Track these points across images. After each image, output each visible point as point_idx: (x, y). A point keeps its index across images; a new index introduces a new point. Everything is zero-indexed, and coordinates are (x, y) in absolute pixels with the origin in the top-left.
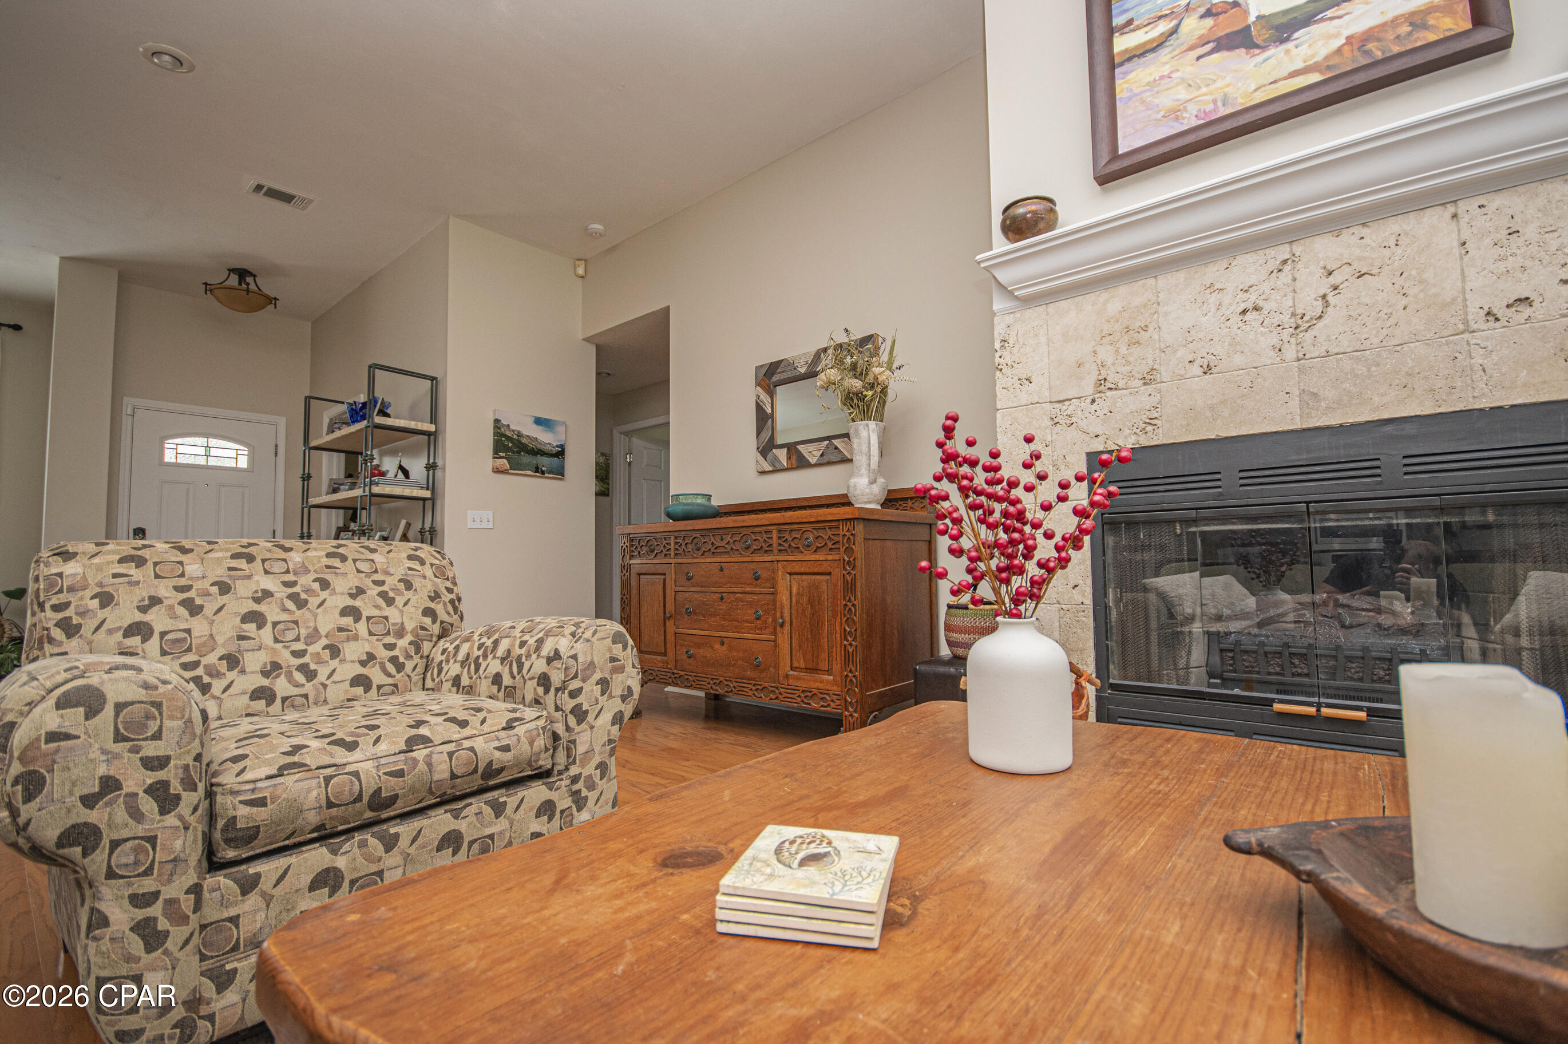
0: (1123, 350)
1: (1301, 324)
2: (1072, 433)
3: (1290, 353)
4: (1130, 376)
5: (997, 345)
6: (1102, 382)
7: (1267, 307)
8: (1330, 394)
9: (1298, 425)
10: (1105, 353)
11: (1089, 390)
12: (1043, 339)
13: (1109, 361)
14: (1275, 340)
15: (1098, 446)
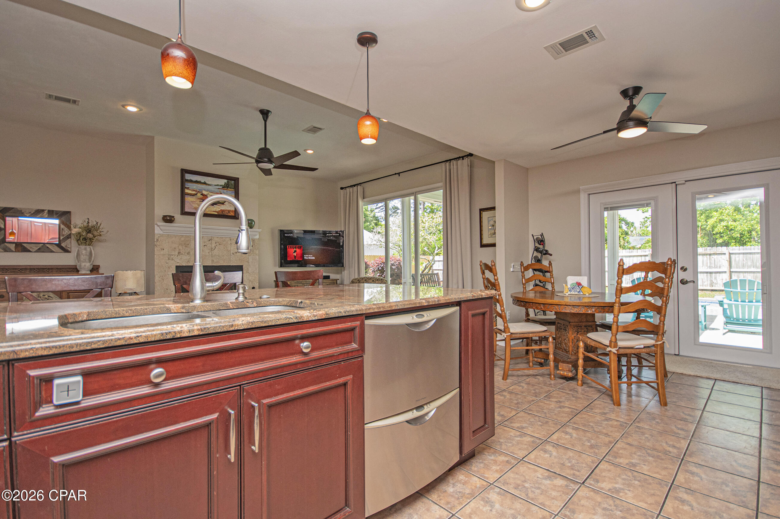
0: (184, 247)
1: (212, 249)
2: (172, 262)
3: (210, 254)
4: (185, 252)
5: (156, 240)
6: (179, 253)
7: (208, 246)
8: (215, 261)
9: (211, 265)
10: (180, 247)
11: (177, 254)
12: (167, 241)
13: (181, 249)
14: (208, 251)
15: (178, 265)
